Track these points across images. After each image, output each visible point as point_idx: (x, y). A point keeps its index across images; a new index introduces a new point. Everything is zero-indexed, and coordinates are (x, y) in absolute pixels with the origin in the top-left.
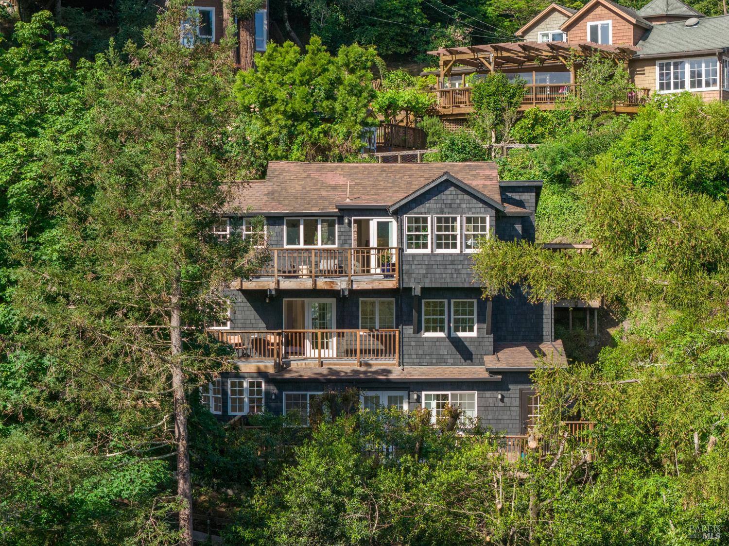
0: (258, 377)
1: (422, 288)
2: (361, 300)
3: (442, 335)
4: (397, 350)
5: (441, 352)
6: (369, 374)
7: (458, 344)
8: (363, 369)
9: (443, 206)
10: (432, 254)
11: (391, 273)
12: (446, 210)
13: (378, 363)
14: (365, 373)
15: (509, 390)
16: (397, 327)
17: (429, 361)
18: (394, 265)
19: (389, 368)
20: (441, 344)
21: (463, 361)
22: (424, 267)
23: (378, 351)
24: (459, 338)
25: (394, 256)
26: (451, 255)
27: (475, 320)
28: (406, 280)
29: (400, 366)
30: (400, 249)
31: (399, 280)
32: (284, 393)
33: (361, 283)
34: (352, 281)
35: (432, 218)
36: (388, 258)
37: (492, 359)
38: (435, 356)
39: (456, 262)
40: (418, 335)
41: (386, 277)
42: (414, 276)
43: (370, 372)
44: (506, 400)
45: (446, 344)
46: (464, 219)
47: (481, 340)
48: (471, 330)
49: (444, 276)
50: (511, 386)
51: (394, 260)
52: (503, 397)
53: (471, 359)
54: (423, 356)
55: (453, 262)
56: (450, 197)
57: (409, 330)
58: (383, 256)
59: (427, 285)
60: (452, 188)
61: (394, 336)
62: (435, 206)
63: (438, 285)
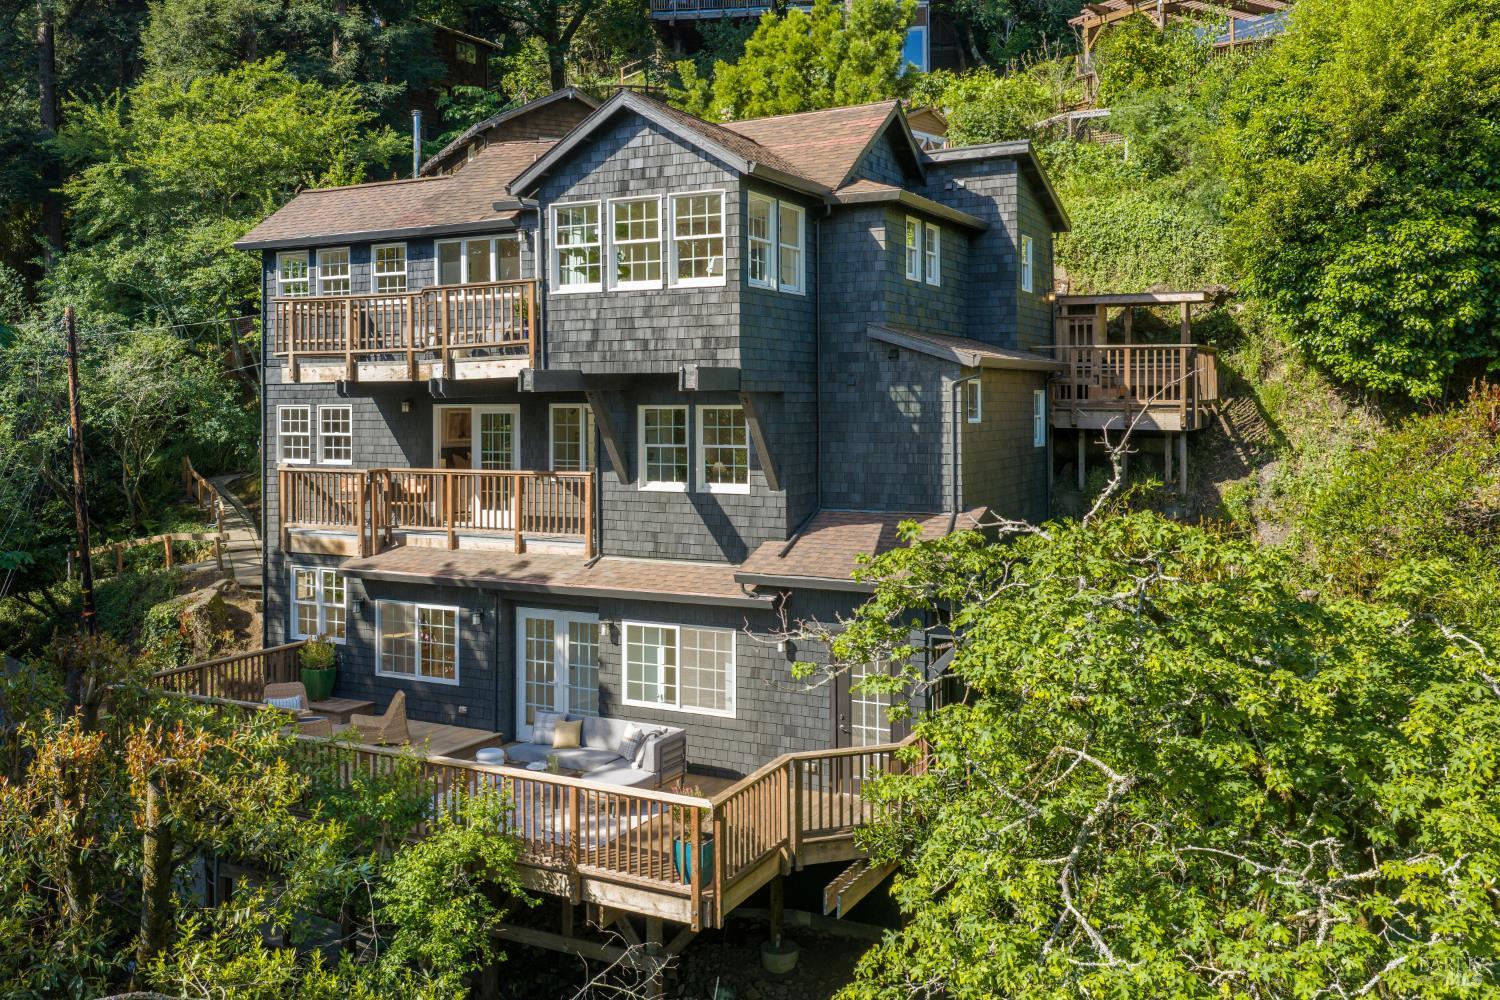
2: (552, 406)
3: (679, 487)
4: (588, 520)
5: (676, 528)
7: (709, 509)
9: (627, 176)
10: (606, 294)
12: (633, 185)
17: (651, 546)
20: (677, 509)
21: (720, 551)
22: (589, 325)
24: (711, 499)
26: (645, 294)
27: (748, 455)
28: (554, 357)
29: (593, 555)
30: (540, 284)
32: (377, 602)
33: (468, 368)
34: (452, 361)
35: (604, 205)
37: (773, 551)
38: (664, 538)
39: (654, 312)
40: (631, 487)
42: (569, 346)
45: (680, 509)
46: (673, 205)
47: (757, 503)
48: (740, 477)
49: (629, 345)
54: (642, 536)
55: (648, 311)
56: (642, 152)
60: (646, 131)
62: (610, 176)
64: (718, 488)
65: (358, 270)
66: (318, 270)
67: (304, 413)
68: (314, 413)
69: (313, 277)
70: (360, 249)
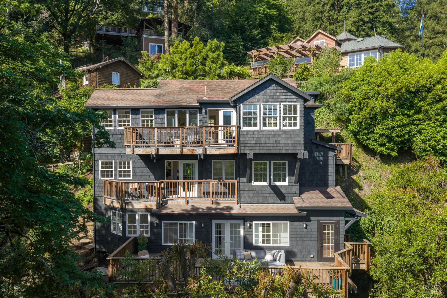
0: (146, 212)
1: (254, 153)
2: (213, 161)
3: (265, 183)
4: (236, 194)
5: (265, 195)
6: (218, 210)
7: (276, 190)
8: (214, 206)
9: (268, 97)
10: (261, 130)
11: (232, 143)
12: (270, 100)
13: (224, 202)
14: (215, 209)
15: (310, 221)
16: (236, 179)
17: (257, 200)
18: (234, 138)
19: (231, 205)
20: (265, 189)
21: (279, 201)
22: (255, 139)
23: (224, 193)
24: (276, 186)
25: (235, 131)
26: (273, 131)
27: (287, 174)
28: (242, 148)
29: (238, 204)
30: (238, 127)
31: (238, 148)
32: (162, 222)
33: (212, 150)
34: (206, 148)
35: (260, 105)
36: (230, 133)
37: (299, 200)
38: (260, 198)
39: (277, 136)
40: (250, 184)
41: (229, 146)
42: (248, 145)
43: (219, 209)
44: (308, 227)
45: (268, 190)
46: (282, 106)
47: (290, 187)
48: (284, 180)
49: (268, 145)
50: (312, 218)
51: (234, 134)
52: (307, 225)
53: (285, 200)
54: (253, 198)
55: (274, 136)
56: (273, 91)
57: (244, 180)
58: (227, 132)
59: (257, 151)
60: (274, 85)
61: (235, 184)
62: (262, 97)
63: (264, 151)
64: (277, 183)
65: (134, 117)
66: (117, 116)
67: (111, 163)
68: (115, 163)
69: (115, 119)
70: (135, 110)
